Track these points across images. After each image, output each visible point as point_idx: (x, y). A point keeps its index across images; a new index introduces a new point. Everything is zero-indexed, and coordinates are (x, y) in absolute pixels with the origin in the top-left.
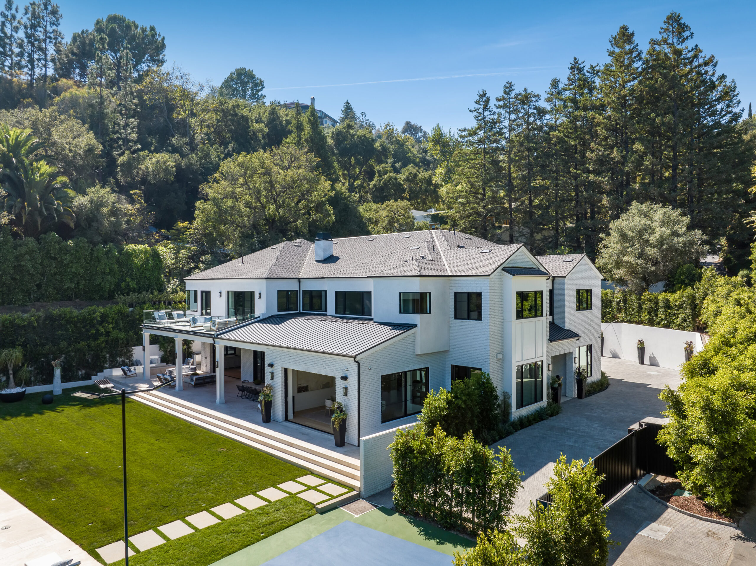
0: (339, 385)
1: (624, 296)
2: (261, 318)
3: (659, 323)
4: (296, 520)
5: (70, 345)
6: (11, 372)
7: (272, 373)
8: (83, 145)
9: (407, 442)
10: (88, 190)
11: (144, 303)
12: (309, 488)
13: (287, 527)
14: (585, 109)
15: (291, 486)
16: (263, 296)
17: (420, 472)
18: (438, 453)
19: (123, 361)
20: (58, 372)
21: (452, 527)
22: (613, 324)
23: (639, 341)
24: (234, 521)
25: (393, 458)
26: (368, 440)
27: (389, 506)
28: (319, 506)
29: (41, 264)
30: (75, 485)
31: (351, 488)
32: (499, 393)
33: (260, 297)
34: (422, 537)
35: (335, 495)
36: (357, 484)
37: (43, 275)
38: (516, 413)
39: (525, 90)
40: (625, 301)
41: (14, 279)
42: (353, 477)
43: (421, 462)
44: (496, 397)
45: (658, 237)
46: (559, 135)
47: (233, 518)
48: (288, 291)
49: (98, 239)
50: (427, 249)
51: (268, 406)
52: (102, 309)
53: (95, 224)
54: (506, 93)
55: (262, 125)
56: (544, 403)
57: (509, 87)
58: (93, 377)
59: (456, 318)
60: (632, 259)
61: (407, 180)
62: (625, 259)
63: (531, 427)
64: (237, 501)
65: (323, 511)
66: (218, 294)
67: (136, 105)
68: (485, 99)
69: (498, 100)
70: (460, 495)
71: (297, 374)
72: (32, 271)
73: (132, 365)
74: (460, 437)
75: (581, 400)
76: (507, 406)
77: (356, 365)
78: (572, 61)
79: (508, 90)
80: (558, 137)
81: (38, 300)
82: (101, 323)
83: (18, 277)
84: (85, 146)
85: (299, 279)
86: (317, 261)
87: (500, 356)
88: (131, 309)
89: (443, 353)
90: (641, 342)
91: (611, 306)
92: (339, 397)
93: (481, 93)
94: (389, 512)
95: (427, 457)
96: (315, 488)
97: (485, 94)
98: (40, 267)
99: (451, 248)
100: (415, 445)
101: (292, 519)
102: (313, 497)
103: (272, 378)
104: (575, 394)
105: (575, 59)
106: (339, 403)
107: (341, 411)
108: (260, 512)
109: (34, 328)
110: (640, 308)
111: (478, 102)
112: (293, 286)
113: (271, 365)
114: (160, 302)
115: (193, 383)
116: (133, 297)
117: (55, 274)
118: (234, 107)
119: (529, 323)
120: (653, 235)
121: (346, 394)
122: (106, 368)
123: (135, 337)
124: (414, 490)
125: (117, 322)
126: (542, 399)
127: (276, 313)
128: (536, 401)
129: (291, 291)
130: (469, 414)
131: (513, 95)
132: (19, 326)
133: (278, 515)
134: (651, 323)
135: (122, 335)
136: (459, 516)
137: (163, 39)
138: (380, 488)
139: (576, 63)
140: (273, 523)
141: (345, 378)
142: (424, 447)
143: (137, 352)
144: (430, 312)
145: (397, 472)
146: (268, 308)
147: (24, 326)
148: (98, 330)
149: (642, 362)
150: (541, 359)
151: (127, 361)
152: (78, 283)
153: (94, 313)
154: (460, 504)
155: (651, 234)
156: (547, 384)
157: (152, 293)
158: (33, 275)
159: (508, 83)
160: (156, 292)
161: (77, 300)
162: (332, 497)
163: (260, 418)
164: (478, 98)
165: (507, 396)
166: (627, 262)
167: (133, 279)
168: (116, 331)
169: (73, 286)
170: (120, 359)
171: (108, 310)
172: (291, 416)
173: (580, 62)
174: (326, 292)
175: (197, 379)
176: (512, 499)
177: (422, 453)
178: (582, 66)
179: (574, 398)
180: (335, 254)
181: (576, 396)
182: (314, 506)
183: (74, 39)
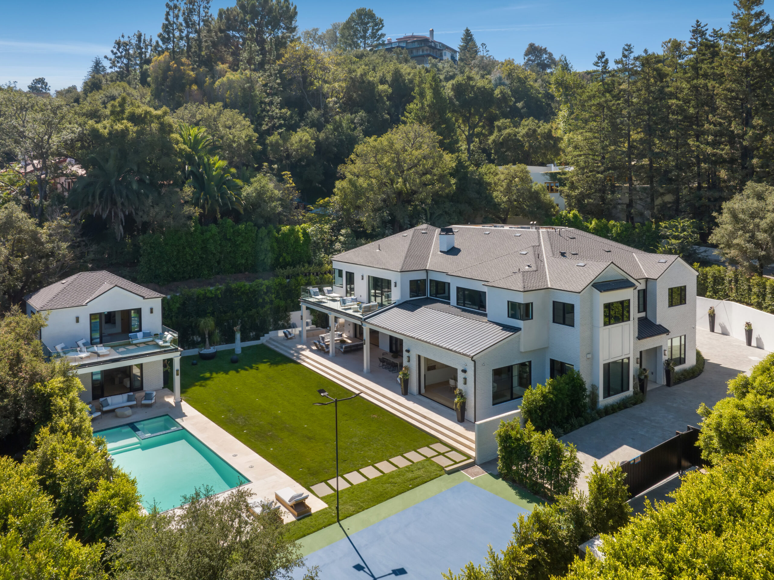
0: (460, 376)
1: (736, 276)
2: (397, 304)
3: (766, 308)
4: (432, 477)
5: (244, 312)
6: (207, 336)
7: (409, 357)
8: (244, 137)
9: (507, 431)
10: (252, 180)
11: (298, 275)
12: (439, 454)
13: (426, 482)
14: (706, 76)
15: (426, 451)
16: (399, 285)
17: (516, 453)
18: (528, 441)
19: (283, 325)
20: (238, 336)
21: (536, 493)
22: (724, 301)
23: (747, 323)
24: (391, 475)
25: (498, 441)
26: (481, 424)
27: (495, 473)
28: (447, 469)
29: (220, 245)
30: (282, 439)
31: (469, 457)
32: (588, 386)
33: (396, 286)
34: (518, 497)
35: (457, 461)
36: (473, 454)
37: (221, 253)
38: (603, 401)
39: (646, 51)
40: (737, 281)
41: (201, 258)
42: (470, 448)
43: (517, 446)
44: (585, 390)
45: (769, 222)
46: (678, 102)
47: (390, 473)
48: (418, 280)
49: (261, 221)
50: (533, 256)
51: (406, 382)
52: (266, 282)
53: (259, 210)
54: (625, 56)
55: (386, 87)
56: (630, 392)
57: (628, 49)
58: (261, 338)
59: (554, 322)
60: (743, 242)
61: (527, 135)
62: (735, 241)
63: (615, 414)
64: (391, 460)
65: (450, 473)
66: (361, 278)
67: (278, 84)
68: (603, 60)
69: (617, 62)
70: (542, 472)
71: (427, 360)
72: (214, 252)
73: (290, 327)
74: (543, 433)
75: (669, 388)
76: (594, 396)
77: (473, 362)
78: (694, 23)
79: (626, 53)
80: (677, 105)
81: (218, 274)
82: (266, 293)
83: (204, 256)
84: (246, 137)
85: (427, 271)
86: (441, 252)
87: (589, 356)
88: (288, 280)
89: (543, 350)
90: (748, 325)
91: (723, 284)
92: (460, 385)
93: (600, 54)
94: (497, 477)
95: (521, 443)
96: (443, 454)
97: (603, 56)
98: (219, 247)
99: (554, 255)
100: (513, 433)
101: (429, 477)
102: (442, 461)
103: (409, 361)
104: (664, 382)
105: (698, 22)
106: (460, 390)
107: (462, 396)
108: (407, 469)
109: (219, 298)
110: (750, 290)
111: (596, 64)
112: (421, 276)
113: (408, 351)
114: (310, 273)
115: (342, 350)
116: (289, 270)
117: (230, 252)
118: (361, 75)
119: (617, 328)
120: (764, 221)
121: (465, 383)
122: (271, 330)
123: (292, 304)
124: (512, 464)
125: (278, 292)
126: (628, 389)
127: (408, 298)
128: (622, 391)
129: (420, 280)
130: (560, 405)
131: (632, 58)
132: (208, 298)
133: (420, 473)
134: (759, 306)
135: (282, 303)
136: (542, 485)
137: (295, 8)
138: (489, 459)
139: (699, 26)
140: (416, 478)
141: (464, 371)
142: (519, 436)
143: (294, 316)
144: (532, 318)
145: (501, 450)
146: (402, 295)
147: (212, 298)
148: (264, 299)
149: (749, 343)
150: (627, 356)
151: (286, 324)
152: (247, 259)
153: (261, 286)
154: (541, 478)
155: (762, 219)
156: (634, 376)
157: (304, 266)
158: (214, 254)
159: (627, 45)
160: (306, 265)
161: (247, 273)
162: (456, 463)
163: (400, 391)
164: (596, 59)
165: (594, 388)
166: (738, 245)
167: (288, 254)
168: (278, 300)
169: (243, 261)
170: (280, 323)
171: (271, 282)
172: (423, 390)
173: (702, 25)
174: (449, 284)
175: (346, 348)
176: (576, 479)
177: (517, 440)
178: (704, 29)
179: (663, 385)
180: (456, 246)
181: (665, 383)
182: (443, 468)
183: (220, 15)
